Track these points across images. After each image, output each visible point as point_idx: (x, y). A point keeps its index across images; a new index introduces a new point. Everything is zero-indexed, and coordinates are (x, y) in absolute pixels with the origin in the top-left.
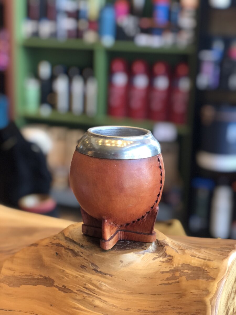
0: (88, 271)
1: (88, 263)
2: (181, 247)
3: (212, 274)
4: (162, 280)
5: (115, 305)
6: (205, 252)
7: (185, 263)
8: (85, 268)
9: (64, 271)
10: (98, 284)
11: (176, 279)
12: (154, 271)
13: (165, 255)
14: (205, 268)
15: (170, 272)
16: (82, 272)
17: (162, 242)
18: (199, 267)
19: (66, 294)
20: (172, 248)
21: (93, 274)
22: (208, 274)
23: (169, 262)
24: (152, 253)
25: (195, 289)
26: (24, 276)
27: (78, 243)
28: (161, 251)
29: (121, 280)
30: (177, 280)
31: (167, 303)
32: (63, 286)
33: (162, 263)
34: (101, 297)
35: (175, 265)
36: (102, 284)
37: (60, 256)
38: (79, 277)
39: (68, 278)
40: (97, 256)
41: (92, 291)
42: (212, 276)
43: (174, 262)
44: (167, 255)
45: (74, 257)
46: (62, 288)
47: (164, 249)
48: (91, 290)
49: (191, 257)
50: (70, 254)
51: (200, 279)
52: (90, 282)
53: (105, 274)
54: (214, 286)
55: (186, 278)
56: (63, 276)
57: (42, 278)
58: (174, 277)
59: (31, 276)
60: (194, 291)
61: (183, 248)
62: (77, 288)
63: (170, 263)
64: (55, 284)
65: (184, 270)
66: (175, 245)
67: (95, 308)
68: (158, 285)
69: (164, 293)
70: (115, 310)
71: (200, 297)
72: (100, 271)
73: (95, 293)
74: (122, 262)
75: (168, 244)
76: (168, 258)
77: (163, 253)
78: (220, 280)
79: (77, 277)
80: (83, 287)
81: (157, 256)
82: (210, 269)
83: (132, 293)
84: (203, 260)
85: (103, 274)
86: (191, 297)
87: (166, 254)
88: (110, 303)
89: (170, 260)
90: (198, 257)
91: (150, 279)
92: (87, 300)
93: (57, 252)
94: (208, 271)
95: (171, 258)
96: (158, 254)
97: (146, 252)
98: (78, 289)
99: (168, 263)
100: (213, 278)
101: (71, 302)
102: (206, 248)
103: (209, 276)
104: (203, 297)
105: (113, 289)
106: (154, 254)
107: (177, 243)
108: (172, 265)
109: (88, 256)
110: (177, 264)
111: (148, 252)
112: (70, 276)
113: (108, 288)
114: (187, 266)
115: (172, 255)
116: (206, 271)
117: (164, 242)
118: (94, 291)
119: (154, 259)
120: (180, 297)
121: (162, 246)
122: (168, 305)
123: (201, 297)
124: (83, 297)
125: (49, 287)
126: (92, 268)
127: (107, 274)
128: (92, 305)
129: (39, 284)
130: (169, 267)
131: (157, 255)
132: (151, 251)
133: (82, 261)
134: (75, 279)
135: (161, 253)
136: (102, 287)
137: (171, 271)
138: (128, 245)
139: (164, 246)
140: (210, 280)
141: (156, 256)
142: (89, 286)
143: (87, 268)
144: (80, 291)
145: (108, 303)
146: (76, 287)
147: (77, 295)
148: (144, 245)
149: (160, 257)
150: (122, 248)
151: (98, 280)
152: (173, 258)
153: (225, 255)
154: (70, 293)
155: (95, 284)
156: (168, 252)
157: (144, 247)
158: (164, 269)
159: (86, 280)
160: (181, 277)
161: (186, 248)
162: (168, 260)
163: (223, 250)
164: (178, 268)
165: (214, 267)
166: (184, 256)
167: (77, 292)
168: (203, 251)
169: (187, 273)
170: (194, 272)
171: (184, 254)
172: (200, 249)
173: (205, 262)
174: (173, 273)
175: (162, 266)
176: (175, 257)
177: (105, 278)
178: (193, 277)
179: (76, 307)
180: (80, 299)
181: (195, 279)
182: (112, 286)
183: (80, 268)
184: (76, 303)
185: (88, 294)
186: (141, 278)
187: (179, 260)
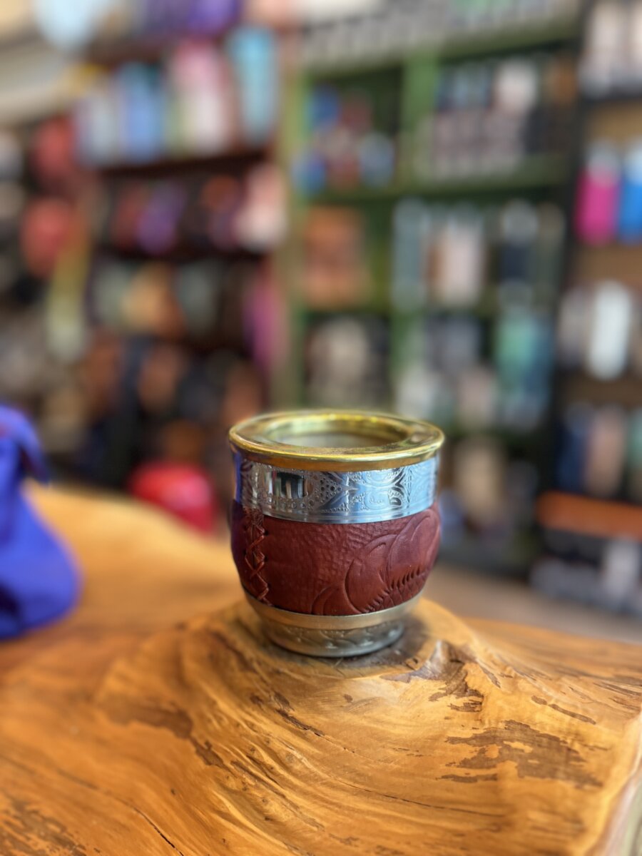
0: (265, 712)
1: (269, 692)
2: (509, 669)
3: (592, 765)
4: (451, 763)
5: (318, 820)
6: (572, 689)
7: (517, 721)
8: (259, 702)
9: (215, 704)
10: (283, 752)
11: (489, 768)
12: (431, 734)
13: (463, 691)
14: (572, 744)
15: (474, 742)
16: (253, 713)
17: (461, 652)
18: (556, 739)
19: (208, 767)
20: (484, 670)
21: (276, 723)
22: (581, 763)
23: (474, 711)
25: (542, 810)
26: (145, 699)
28: (454, 677)
29: (343, 749)
30: (492, 772)
31: (459, 839)
32: (205, 744)
33: (454, 711)
34: (287, 792)
35: (490, 722)
36: (293, 755)
37: (217, 663)
38: (243, 727)
39: (219, 724)
40: (291, 676)
41: (267, 771)
42: (594, 773)
43: (486, 712)
44: (468, 690)
45: (241, 671)
46: (204, 748)
47: (462, 671)
48: (264, 768)
49: (533, 702)
50: (234, 662)
51: (557, 778)
52: (265, 745)
53: (305, 726)
55: (516, 767)
56: (210, 715)
57: (174, 710)
58: (482, 761)
59: (156, 700)
60: (537, 817)
61: (513, 675)
62: (234, 755)
63: (475, 713)
64: (194, 734)
65: (512, 741)
66: (493, 662)
67: (268, 823)
68: (436, 779)
69: (450, 807)
70: (317, 839)
72: (293, 717)
73: (273, 778)
74: (348, 698)
75: (475, 658)
76: (471, 698)
77: (458, 682)
79: (238, 725)
80: (247, 756)
81: (442, 689)
82: (587, 749)
83: (367, 794)
84: (568, 718)
85: (301, 729)
86: (528, 834)
87: (466, 687)
88: (305, 814)
89: (476, 703)
90: (554, 707)
91: (417, 756)
92: (251, 794)
94: (582, 755)
95: (479, 700)
96: (446, 684)
97: (415, 675)
98: (235, 760)
99: (470, 713)
100: (597, 780)
101: (215, 793)
102: (576, 674)
103: (585, 771)
104: (565, 841)
105: (320, 773)
106: (436, 683)
107: (499, 656)
108: (481, 720)
110: (493, 721)
111: (418, 675)
112: (225, 719)
113: (307, 768)
114: (521, 730)
115: (482, 691)
116: (574, 755)
117: (464, 651)
118: (270, 772)
119: (434, 698)
120: (495, 829)
121: (458, 661)
122: (462, 849)
123: (560, 841)
124: (242, 786)
125: (179, 739)
126: (276, 705)
127: (310, 728)
128: (261, 812)
129: (165, 726)
130: (471, 726)
131: (444, 686)
132: (430, 674)
133: (257, 684)
134: (232, 730)
135: (454, 683)
136: (292, 762)
137: (475, 737)
139: (464, 664)
140: (587, 787)
141: (440, 689)
142: (262, 756)
143: (264, 704)
144: (240, 767)
145: (301, 813)
146: (232, 753)
147: (231, 777)
148: (412, 657)
149: (451, 693)
151: (286, 741)
152: (485, 699)
153: (630, 707)
154: (217, 767)
155: (276, 751)
156: (473, 682)
157: (410, 661)
158: (459, 729)
159: (258, 738)
160: (501, 764)
161: (522, 674)
162: (472, 706)
163: (623, 687)
164: (495, 731)
165: (601, 745)
166: (514, 698)
167: (232, 767)
168: (566, 686)
169: (522, 753)
170: (540, 751)
171: (513, 693)
172: (558, 679)
173: (573, 725)
174: (482, 746)
175: (455, 721)
176: (490, 699)
177: (304, 737)
178: (538, 768)
179: (222, 809)
180: (235, 788)
181: (543, 777)
182: (318, 764)
183: (251, 702)
184: (226, 798)
185: (256, 777)
186: (394, 749)
187: (501, 709)
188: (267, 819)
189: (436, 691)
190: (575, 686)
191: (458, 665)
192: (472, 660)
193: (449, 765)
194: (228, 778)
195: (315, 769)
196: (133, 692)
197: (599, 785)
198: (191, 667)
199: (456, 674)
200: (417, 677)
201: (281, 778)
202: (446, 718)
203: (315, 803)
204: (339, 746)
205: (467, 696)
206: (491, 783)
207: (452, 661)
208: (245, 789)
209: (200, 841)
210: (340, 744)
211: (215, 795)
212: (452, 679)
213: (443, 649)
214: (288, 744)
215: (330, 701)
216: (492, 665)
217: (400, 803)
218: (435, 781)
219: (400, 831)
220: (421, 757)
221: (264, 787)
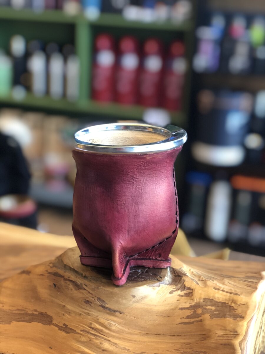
0: (93, 307)
1: (94, 298)
2: (202, 277)
3: (239, 311)
5: (127, 348)
6: (229, 283)
7: (208, 298)
8: (90, 303)
9: (64, 307)
10: (106, 323)
11: (198, 317)
12: (172, 307)
13: (183, 288)
14: (231, 304)
15: (191, 308)
16: (87, 308)
17: (179, 271)
18: (224, 303)
19: (68, 334)
20: (191, 278)
21: (100, 311)
22: (235, 311)
24: (168, 285)
26: (15, 310)
27: (80, 273)
28: (179, 283)
29: (134, 318)
30: (200, 318)
31: (188, 346)
32: (63, 325)
33: (180, 297)
34: (110, 339)
35: (196, 300)
36: (111, 324)
37: (59, 288)
38: (83, 315)
39: (70, 315)
40: (104, 289)
41: (99, 332)
42: (240, 314)
43: (195, 296)
44: (186, 288)
45: (76, 290)
46: (63, 327)
47: (182, 280)
49: (214, 290)
50: (71, 286)
51: (226, 317)
52: (96, 321)
53: (115, 311)
54: (242, 326)
55: (210, 316)
56: (63, 313)
57: (37, 313)
58: (195, 315)
59: (24, 310)
60: (220, 332)
61: (204, 279)
62: (81, 327)
63: (190, 297)
64: (54, 322)
65: (207, 306)
66: (194, 275)
67: (105, 352)
68: (177, 325)
69: (184, 334)
71: (227, 339)
72: (108, 308)
73: (103, 334)
74: (134, 297)
75: (186, 274)
76: (187, 291)
77: (181, 285)
78: (250, 318)
79: (80, 314)
80: (88, 327)
81: (174, 288)
82: (237, 305)
83: (147, 334)
84: (229, 294)
85: (112, 312)
86: (217, 339)
87: (185, 286)
88: (121, 346)
89: (190, 293)
90: (223, 291)
91: (167, 317)
92: (94, 342)
93: (55, 284)
94: (235, 308)
95: (191, 291)
96: (176, 286)
97: (161, 284)
98: (82, 329)
99: (187, 297)
100: (242, 316)
101: (75, 344)
102: (230, 277)
103: (237, 313)
104: (231, 339)
105: (125, 329)
106: (171, 286)
107: (196, 272)
108: (193, 299)
109: (94, 289)
110: (198, 299)
111: (163, 284)
112: (72, 312)
113: (118, 328)
114: (210, 301)
115: (192, 288)
116: (232, 308)
117: (181, 271)
118: (102, 332)
119: (171, 293)
120: (203, 339)
121: (179, 276)
122: (190, 349)
123: (229, 339)
124: (89, 339)
125: (46, 326)
126: (99, 303)
127: (117, 311)
128: (100, 348)
129: (34, 322)
130: (189, 302)
131: (175, 287)
132: (167, 283)
133: (86, 295)
134: (78, 317)
135: (179, 286)
136: (111, 326)
137: (191, 306)
138: (140, 275)
139: (182, 277)
140: (238, 319)
141: (173, 288)
142: (96, 326)
143: (92, 303)
144: (85, 332)
145: (119, 346)
146: (80, 327)
147: (82, 337)
148: (158, 276)
149: (178, 290)
150: (133, 279)
151: (107, 318)
152: (194, 291)
153: (253, 288)
154: (73, 334)
155: (103, 323)
156: (187, 284)
157: (158, 278)
158: (184, 304)
159: (93, 319)
160: (204, 315)
161: (208, 279)
162: (188, 294)
163: (249, 280)
164: (199, 303)
165: (242, 303)
166: (206, 289)
167: (81, 332)
168: (226, 282)
169: (211, 310)
170: (218, 308)
171: (205, 287)
172: (223, 280)
173: (231, 297)
174: (194, 309)
175: (181, 301)
176: (196, 291)
177: (115, 315)
178: (218, 315)
179: (81, 350)
180: (85, 341)
181: (221, 318)
182: (123, 326)
183: (85, 303)
184: (81, 345)
185: (94, 335)
186: (157, 315)
187: (201, 294)
189: (172, 289)
190: (230, 282)
191: (180, 278)
193: (181, 319)
194: (80, 337)
195: (122, 328)
197: (243, 318)
199: (179, 281)
201: (107, 333)
203: (125, 341)
204: (131, 317)
206: (200, 323)
207: (176, 276)
208: (91, 340)
213: (171, 271)
215: (125, 299)
216: (194, 276)
217: (162, 336)
219: (163, 347)
220: (169, 317)
221: (99, 338)
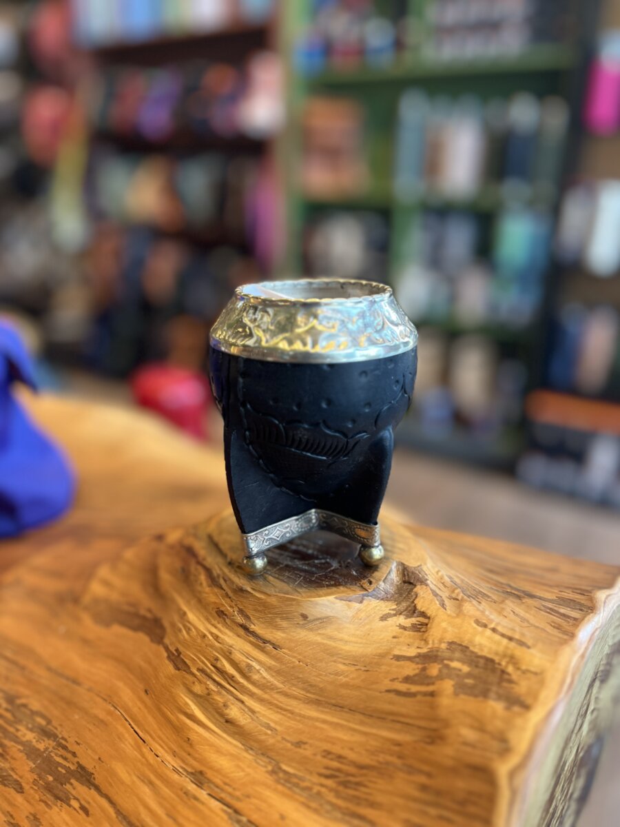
0: (228, 625)
1: (233, 607)
2: (456, 591)
3: (522, 687)
4: (395, 679)
5: (272, 725)
7: (458, 642)
8: (224, 616)
9: (185, 615)
10: (244, 663)
11: (428, 684)
12: (379, 651)
13: (411, 612)
14: (506, 666)
15: (417, 660)
16: (219, 626)
17: (413, 573)
18: (492, 661)
19: (177, 672)
20: (433, 592)
21: (238, 636)
22: (512, 685)
23: (420, 631)
25: (472, 727)
26: (125, 604)
27: (225, 553)
28: (404, 598)
29: (297, 662)
30: (431, 688)
31: (396, 748)
32: (176, 650)
33: (401, 630)
34: (246, 699)
35: (433, 641)
36: (251, 666)
37: (187, 577)
38: (208, 638)
39: (188, 633)
40: (253, 594)
41: (228, 679)
42: (523, 696)
43: (431, 633)
44: (416, 612)
45: (209, 587)
46: (173, 654)
47: (413, 593)
48: (226, 677)
49: (475, 625)
50: (203, 577)
51: (489, 698)
52: (228, 656)
53: (265, 640)
55: (453, 686)
56: (181, 625)
57: (151, 616)
58: (422, 678)
59: (135, 606)
60: (469, 734)
61: (460, 598)
62: (200, 663)
63: (420, 634)
64: (167, 641)
65: (451, 660)
66: (443, 583)
67: (228, 725)
68: (381, 692)
69: (391, 718)
70: (271, 741)
71: (482, 756)
72: (253, 632)
73: (234, 685)
74: (305, 617)
75: (427, 580)
76: (419, 619)
77: (408, 603)
79: (204, 636)
80: (211, 665)
81: (393, 610)
82: (519, 673)
83: (317, 703)
84: (505, 641)
85: (261, 643)
86: (458, 749)
87: (415, 608)
88: (261, 718)
89: (422, 625)
90: (494, 630)
91: (364, 671)
92: (213, 699)
93: (184, 567)
94: (514, 677)
95: (426, 621)
96: (397, 605)
97: (368, 596)
98: (201, 668)
99: (416, 633)
100: (525, 703)
101: (182, 695)
103: (515, 693)
104: (491, 758)
105: (276, 682)
106: (387, 604)
107: (450, 578)
108: (426, 640)
110: (436, 642)
111: (371, 596)
112: (193, 630)
113: (264, 678)
114: (461, 650)
115: (429, 613)
116: (507, 677)
117: (417, 572)
118: (232, 680)
119: (384, 618)
120: (429, 741)
121: (411, 583)
122: (398, 756)
123: (487, 757)
124: (206, 692)
125: (154, 644)
126: (240, 619)
127: (269, 642)
128: (222, 715)
129: (142, 632)
130: (416, 645)
131: (395, 607)
132: (382, 595)
133: (222, 600)
134: (199, 641)
135: (404, 604)
136: (251, 672)
137: (419, 656)
138: (331, 572)
139: (415, 586)
140: (516, 709)
141: (390, 610)
142: (224, 666)
143: (228, 618)
144: (205, 674)
145: (257, 717)
146: (198, 661)
147: (196, 683)
148: (367, 578)
149: (400, 614)
150: (313, 579)
151: (247, 654)
152: (431, 621)
153: (565, 633)
154: (184, 672)
155: (237, 662)
156: (421, 605)
157: (365, 582)
158: (405, 648)
159: (221, 649)
160: (440, 682)
161: (469, 596)
162: (419, 627)
163: (562, 611)
164: (437, 651)
165: (532, 669)
166: (458, 621)
167: (198, 674)
168: (508, 610)
169: (459, 673)
170: (476, 671)
171: (458, 615)
172: (503, 602)
173: (509, 648)
174: (424, 664)
175: (401, 640)
176: (436, 621)
177: (262, 650)
178: (472, 687)
179: (188, 711)
180: (199, 693)
181: (476, 696)
182: (274, 674)
183: (216, 615)
184: (192, 701)
185: (219, 684)
186: (344, 664)
187: (445, 630)
188: (227, 721)
189: (388, 611)
190: (519, 610)
191: (410, 587)
192: (423, 582)
193: (392, 680)
194: (194, 683)
195: (272, 679)
196: (115, 597)
197: (527, 707)
198: (166, 577)
199: (407, 595)
200: (370, 598)
201: (240, 686)
202: (394, 637)
203: (270, 709)
204: (294, 660)
205: (416, 617)
206: (428, 698)
207: (405, 582)
208: (209, 694)
209: (167, 738)
210: (295, 657)
211: (182, 698)
212: (402, 601)
213: (398, 570)
214: (248, 656)
215: (287, 619)
216: (441, 586)
217: (346, 712)
218: (380, 694)
219: (345, 738)
220: (368, 672)
221: (225, 693)
